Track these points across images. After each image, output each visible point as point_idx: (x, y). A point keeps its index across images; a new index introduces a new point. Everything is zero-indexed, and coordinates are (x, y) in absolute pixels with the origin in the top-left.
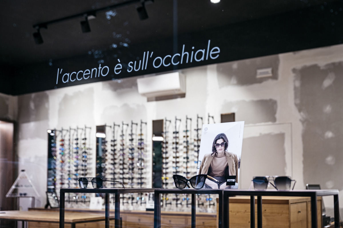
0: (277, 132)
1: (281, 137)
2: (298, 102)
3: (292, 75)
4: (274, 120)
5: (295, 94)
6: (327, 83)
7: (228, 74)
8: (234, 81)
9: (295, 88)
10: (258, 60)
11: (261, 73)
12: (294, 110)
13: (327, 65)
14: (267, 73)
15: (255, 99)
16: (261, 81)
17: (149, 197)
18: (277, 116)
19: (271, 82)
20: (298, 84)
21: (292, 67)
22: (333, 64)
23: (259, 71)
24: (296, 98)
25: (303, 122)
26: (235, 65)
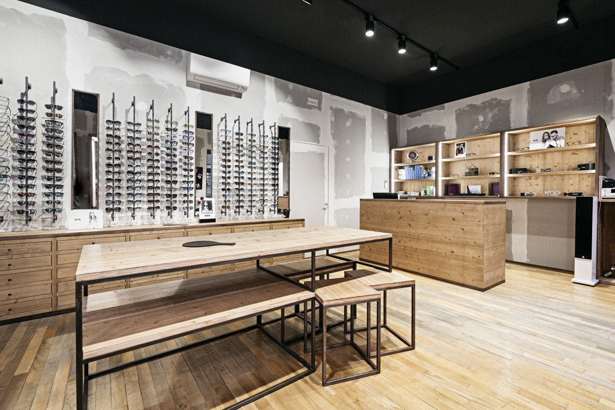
0: (320, 152)
1: (322, 155)
2: (333, 132)
3: (330, 112)
4: (318, 142)
5: (331, 125)
6: (348, 124)
7: (286, 92)
8: (289, 99)
9: (331, 122)
10: (309, 89)
11: (312, 101)
12: (331, 137)
13: (348, 112)
14: (315, 103)
15: (306, 121)
16: (310, 107)
17: (203, 206)
18: (320, 139)
19: (316, 111)
20: (333, 119)
21: (330, 106)
22: (351, 112)
23: (310, 99)
24: (331, 129)
25: (336, 147)
26: (291, 85)
